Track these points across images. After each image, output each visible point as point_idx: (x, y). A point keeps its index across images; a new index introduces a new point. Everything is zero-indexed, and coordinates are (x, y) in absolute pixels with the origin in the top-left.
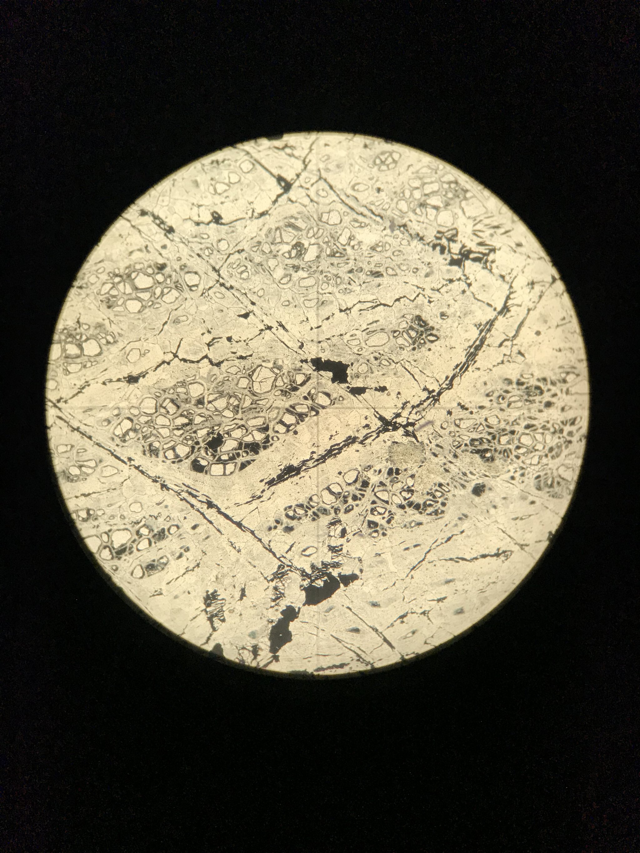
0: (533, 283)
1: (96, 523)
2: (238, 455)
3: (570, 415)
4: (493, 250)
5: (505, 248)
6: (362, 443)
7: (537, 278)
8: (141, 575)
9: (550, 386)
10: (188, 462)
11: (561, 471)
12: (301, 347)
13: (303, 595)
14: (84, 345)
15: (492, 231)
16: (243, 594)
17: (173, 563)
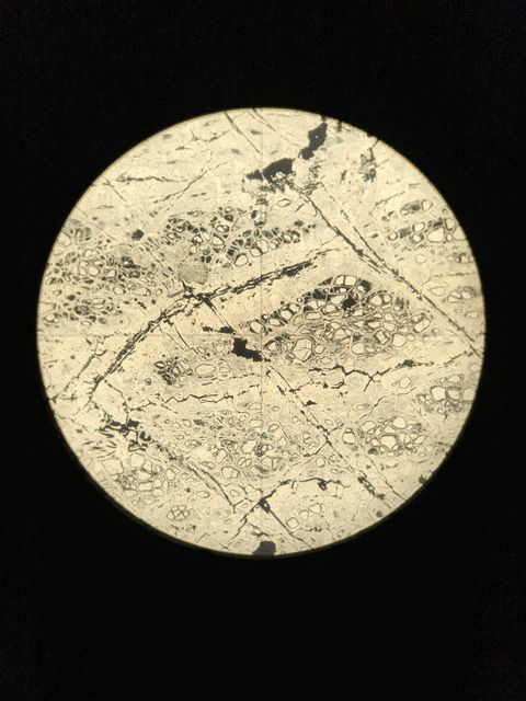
0: (72, 399)
1: (455, 250)
2: (332, 291)
3: (55, 287)
4: (101, 430)
5: (92, 430)
6: (229, 287)
7: (68, 403)
8: (425, 203)
9: (69, 312)
10: (373, 291)
11: (68, 242)
12: (268, 372)
13: (294, 167)
14: (444, 397)
15: (100, 445)
16: (343, 175)
17: (397, 209)
